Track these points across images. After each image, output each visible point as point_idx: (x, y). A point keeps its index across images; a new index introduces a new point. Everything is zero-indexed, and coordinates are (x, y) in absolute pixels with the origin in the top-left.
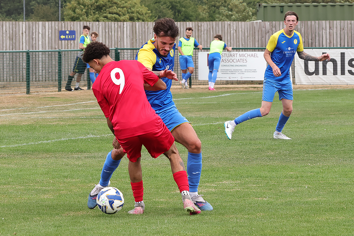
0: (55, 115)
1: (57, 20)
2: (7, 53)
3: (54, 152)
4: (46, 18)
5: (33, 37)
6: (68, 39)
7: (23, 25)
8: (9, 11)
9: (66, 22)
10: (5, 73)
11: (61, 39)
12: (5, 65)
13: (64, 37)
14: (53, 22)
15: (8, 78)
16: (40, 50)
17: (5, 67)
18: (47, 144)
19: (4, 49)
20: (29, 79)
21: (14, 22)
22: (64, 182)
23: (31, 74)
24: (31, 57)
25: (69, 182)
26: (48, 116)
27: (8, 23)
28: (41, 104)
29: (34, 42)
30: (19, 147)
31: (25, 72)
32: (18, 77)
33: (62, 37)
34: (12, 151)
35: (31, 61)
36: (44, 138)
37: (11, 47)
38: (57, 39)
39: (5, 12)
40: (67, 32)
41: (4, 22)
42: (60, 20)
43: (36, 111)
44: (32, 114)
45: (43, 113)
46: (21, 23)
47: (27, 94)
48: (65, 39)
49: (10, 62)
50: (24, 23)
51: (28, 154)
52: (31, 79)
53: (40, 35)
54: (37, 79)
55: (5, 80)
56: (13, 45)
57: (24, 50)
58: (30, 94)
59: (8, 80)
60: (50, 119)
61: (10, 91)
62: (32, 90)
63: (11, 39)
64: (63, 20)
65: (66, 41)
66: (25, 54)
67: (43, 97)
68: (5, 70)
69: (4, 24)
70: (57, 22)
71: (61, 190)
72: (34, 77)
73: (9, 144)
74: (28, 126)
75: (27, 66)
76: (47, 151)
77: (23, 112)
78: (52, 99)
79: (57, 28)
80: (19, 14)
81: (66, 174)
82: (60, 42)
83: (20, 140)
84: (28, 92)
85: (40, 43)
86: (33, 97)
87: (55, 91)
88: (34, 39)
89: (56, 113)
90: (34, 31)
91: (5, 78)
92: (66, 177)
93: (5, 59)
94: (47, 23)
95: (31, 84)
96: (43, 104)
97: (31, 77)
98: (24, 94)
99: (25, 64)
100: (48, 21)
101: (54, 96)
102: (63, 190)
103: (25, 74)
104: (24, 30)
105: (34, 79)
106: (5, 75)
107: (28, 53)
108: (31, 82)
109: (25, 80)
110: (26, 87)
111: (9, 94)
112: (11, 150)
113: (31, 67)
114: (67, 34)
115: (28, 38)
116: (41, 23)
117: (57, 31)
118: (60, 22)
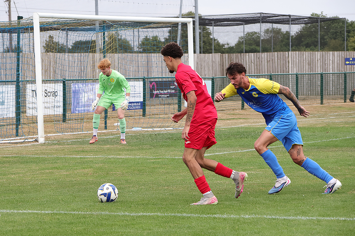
0: (342, 120)
1: (343, 50)
2: (307, 75)
3: (341, 147)
4: (335, 49)
5: (326, 63)
6: (351, 64)
7: (318, 54)
8: (308, 43)
9: (350, 52)
10: (305, 89)
11: (346, 64)
12: (305, 83)
13: (349, 63)
14: (341, 52)
15: (307, 93)
16: (331, 72)
17: (305, 85)
18: (336, 141)
19: (305, 71)
20: (322, 93)
21: (312, 52)
22: (349, 169)
23: (324, 90)
24: (324, 77)
25: (352, 169)
26: (337, 121)
27: (307, 52)
28: (331, 112)
29: (326, 66)
30: (315, 143)
31: (319, 88)
32: (314, 92)
33: (347, 63)
34: (310, 146)
35: (324, 81)
36: (333, 136)
37: (309, 70)
38: (343, 64)
39: (305, 45)
40: (351, 59)
41: (304, 52)
42: (345, 50)
43: (328, 117)
44: (325, 119)
45: (333, 119)
46: (316, 52)
47: (321, 104)
48: (349, 64)
49: (309, 81)
50: (319, 52)
51: (322, 148)
52: (324, 94)
53: (331, 62)
54: (329, 94)
55: (305, 94)
56: (311, 69)
57: (319, 72)
58: (323, 105)
59: (307, 94)
60: (338, 123)
61: (309, 103)
62: (324, 101)
63: (309, 64)
64: (348, 50)
65: (350, 66)
66: (319, 75)
67: (333, 106)
68: (305, 87)
69: (304, 53)
70: (343, 52)
71: (346, 175)
72: (326, 92)
73: (308, 141)
74: (322, 128)
75: (321, 84)
76: (336, 146)
77: (318, 118)
78: (340, 108)
79: (343, 56)
80: (316, 46)
81: (350, 163)
82: (345, 66)
83: (316, 138)
84: (322, 103)
85: (331, 67)
86: (326, 107)
87: (342, 102)
88: (327, 64)
89: (342, 118)
90: (326, 59)
91: (305, 93)
92: (350, 165)
93: (305, 79)
94: (336, 52)
95: (324, 97)
96: (333, 112)
97: (324, 92)
98: (319, 104)
99: (319, 83)
100: (337, 51)
101: (341, 106)
102: (348, 175)
103: (319, 90)
104: (319, 58)
105: (326, 94)
106: (305, 91)
107: (321, 75)
108: (324, 96)
109: (319, 94)
110: (320, 100)
111: (308, 104)
112: (309, 145)
113: (324, 84)
114: (351, 61)
115: (321, 63)
116: (331, 52)
117: (343, 59)
118: (345, 52)
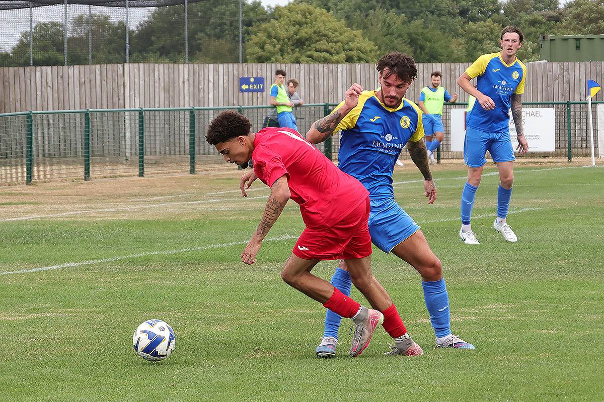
0: (234, 205)
1: (236, 61)
2: (161, 112)
3: (232, 261)
4: (219, 58)
5: (200, 87)
6: (253, 91)
7: (184, 70)
8: (163, 47)
9: (250, 65)
10: (158, 141)
11: (242, 91)
12: (157, 129)
13: (247, 87)
14: (231, 65)
15: (162, 149)
16: (211, 106)
17: (157, 133)
18: (222, 249)
19: (157, 105)
20: (194, 151)
21: (171, 65)
22: (248, 307)
23: (196, 144)
24: (196, 117)
25: (255, 307)
26: (223, 208)
27: (161, 66)
28: (212, 189)
29: (202, 95)
30: (179, 254)
31: (187, 140)
32: (177, 148)
33: (244, 87)
34: (168, 260)
35: (197, 124)
36: (216, 240)
37: (167, 102)
38: (236, 89)
39: (158, 49)
40: (252, 80)
41: (156, 65)
42: (241, 62)
43: (204, 200)
44: (199, 204)
45: (215, 203)
46: (181, 66)
47: (191, 173)
48: (248, 90)
49: (166, 126)
50: (187, 66)
51: (192, 264)
52: (197, 151)
53: (211, 85)
54: (207, 151)
55: (158, 153)
56: (170, 99)
57: (187, 107)
58: (195, 174)
59: (163, 153)
60: (225, 211)
61: (166, 170)
62: (198, 167)
63: (167, 90)
64: (245, 61)
65: (250, 94)
66: (187, 113)
67: (215, 178)
68: (157, 137)
69: (156, 67)
70: (236, 65)
71: (242, 319)
72: (202, 147)
73: (164, 249)
74: (192, 222)
75: (191, 131)
76: (222, 260)
77: (185, 201)
78: (229, 181)
79: (236, 73)
80: (180, 52)
81: (250, 294)
82: (241, 94)
83: (181, 244)
84: (192, 171)
85: (211, 96)
86: (201, 178)
87: (234, 169)
88: (202, 91)
89: (234, 202)
90: (202, 79)
91: (158, 149)
92: (250, 299)
93: (157, 121)
94: (221, 66)
95: (196, 159)
96: (215, 189)
97: (196, 148)
98: (186, 173)
99: (187, 129)
100: (222, 63)
101: (232, 177)
102: (245, 319)
103: (187, 144)
104: (186, 76)
105: (202, 151)
106: (158, 145)
107: (192, 112)
108: (197, 156)
109: (188, 152)
110: (189, 163)
111: (164, 173)
112: (166, 258)
113: (196, 132)
114: (253, 83)
115: (192, 88)
116: (211, 66)
117: (236, 78)
118: (240, 65)
